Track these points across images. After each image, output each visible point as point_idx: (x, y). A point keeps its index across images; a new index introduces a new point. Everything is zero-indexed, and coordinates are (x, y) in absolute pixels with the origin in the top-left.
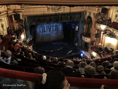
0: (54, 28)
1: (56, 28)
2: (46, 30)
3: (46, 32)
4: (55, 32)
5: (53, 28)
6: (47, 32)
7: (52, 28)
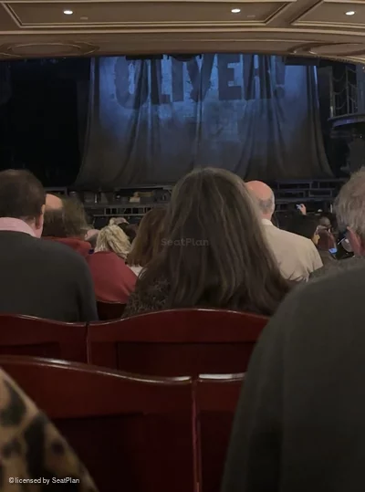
0: (238, 68)
1: (249, 74)
2: (167, 88)
3: (166, 99)
4: (241, 105)
5: (226, 74)
6: (177, 105)
7: (215, 71)
